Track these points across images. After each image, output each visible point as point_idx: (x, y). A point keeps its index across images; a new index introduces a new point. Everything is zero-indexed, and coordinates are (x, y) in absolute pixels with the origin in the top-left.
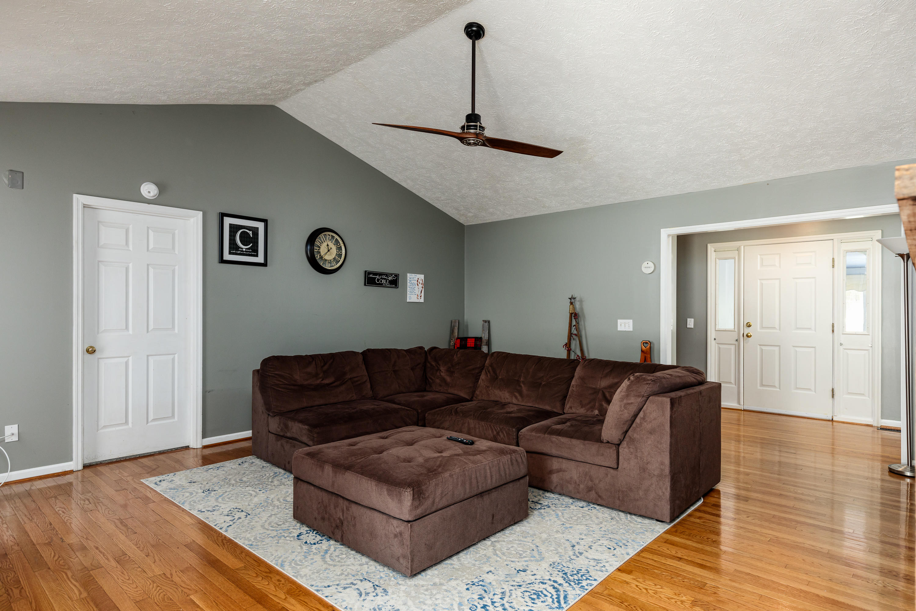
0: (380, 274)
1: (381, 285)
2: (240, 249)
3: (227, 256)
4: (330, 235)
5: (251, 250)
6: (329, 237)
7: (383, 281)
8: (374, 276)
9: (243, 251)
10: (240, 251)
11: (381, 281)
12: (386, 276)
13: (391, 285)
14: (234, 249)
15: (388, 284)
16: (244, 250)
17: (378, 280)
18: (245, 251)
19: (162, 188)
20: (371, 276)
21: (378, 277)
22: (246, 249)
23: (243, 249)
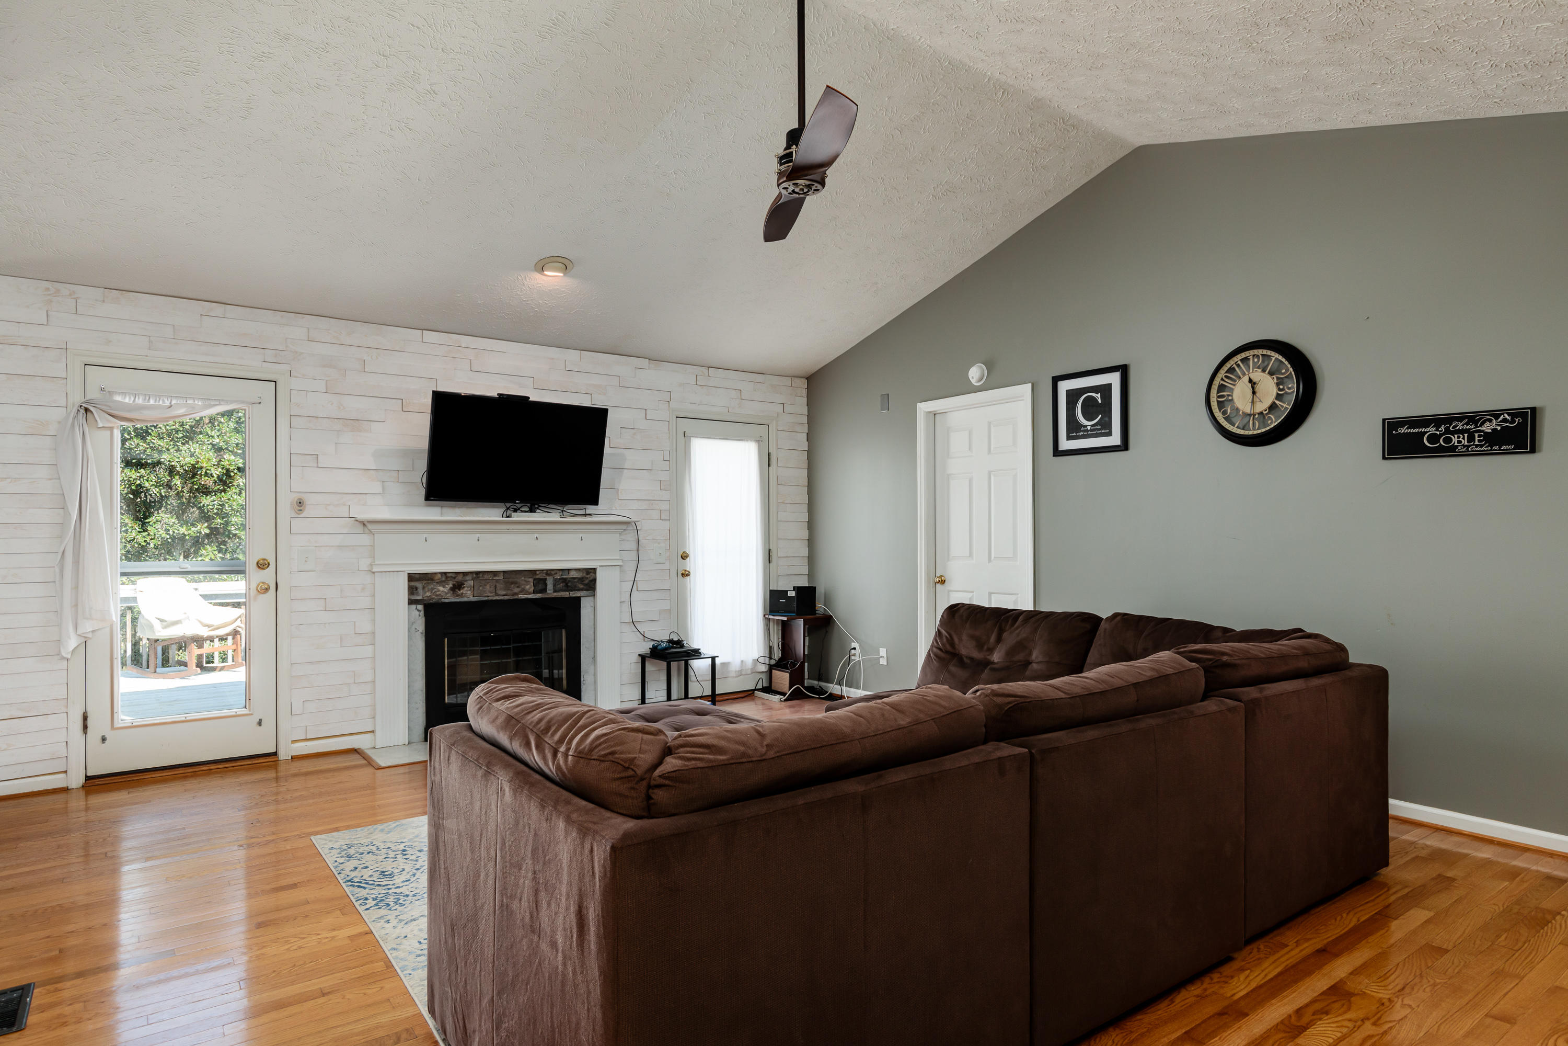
0: (1438, 421)
1: (1450, 451)
2: (1083, 429)
3: (1065, 444)
4: (1258, 356)
5: (1099, 427)
6: (1256, 360)
7: (1455, 439)
8: (1416, 430)
9: (1087, 431)
10: (1083, 431)
11: (1448, 440)
12: (1467, 424)
13: (1496, 448)
14: (1074, 429)
15: (1481, 446)
16: (1089, 428)
17: (1433, 438)
18: (1091, 430)
19: (990, 365)
20: (1403, 430)
21: (1431, 430)
22: (1092, 426)
23: (1086, 426)
